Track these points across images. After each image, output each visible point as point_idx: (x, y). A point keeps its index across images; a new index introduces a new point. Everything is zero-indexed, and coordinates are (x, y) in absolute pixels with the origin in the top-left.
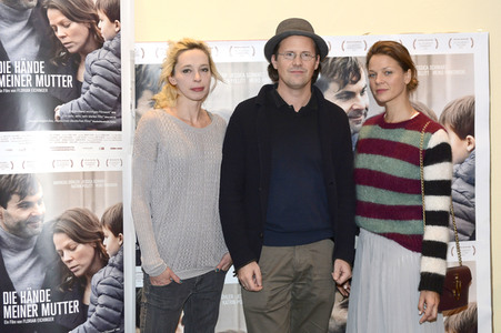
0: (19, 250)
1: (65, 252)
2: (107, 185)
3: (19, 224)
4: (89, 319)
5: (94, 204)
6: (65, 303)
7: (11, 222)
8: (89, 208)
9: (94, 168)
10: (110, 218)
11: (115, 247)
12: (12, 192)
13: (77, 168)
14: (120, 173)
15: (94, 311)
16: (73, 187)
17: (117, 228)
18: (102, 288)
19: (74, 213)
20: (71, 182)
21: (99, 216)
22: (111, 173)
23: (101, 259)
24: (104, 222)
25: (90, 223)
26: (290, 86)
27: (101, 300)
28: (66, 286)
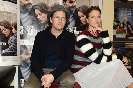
1: (3, 30)
2: (13, 16)
4: (9, 48)
6: (3, 43)
8: (9, 21)
9: (10, 12)
10: (14, 24)
11: (15, 32)
13: (6, 10)
14: (16, 14)
15: (10, 46)
16: (5, 15)
18: (12, 41)
19: (5, 21)
20: (4, 13)
22: (14, 14)
23: (12, 34)
24: (12, 25)
25: (9, 24)
27: (12, 44)
28: (3, 39)
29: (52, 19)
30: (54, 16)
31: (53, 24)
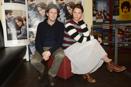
0: (10, 22)
2: (23, 13)
3: (10, 18)
5: (22, 16)
7: (8, 18)
8: (21, 16)
9: (21, 10)
10: (24, 18)
11: (25, 23)
12: (8, 13)
13: (19, 9)
14: (25, 11)
16: (18, 12)
17: (25, 20)
18: (23, 29)
19: (19, 17)
21: (23, 18)
22: (24, 11)
23: (23, 25)
25: (21, 19)
26: (51, 20)
27: (23, 31)
28: (18, 28)
29: (48, 13)
30: (49, 12)
31: (49, 17)
